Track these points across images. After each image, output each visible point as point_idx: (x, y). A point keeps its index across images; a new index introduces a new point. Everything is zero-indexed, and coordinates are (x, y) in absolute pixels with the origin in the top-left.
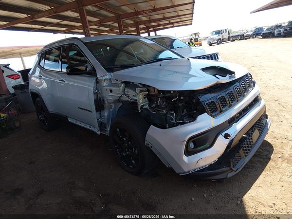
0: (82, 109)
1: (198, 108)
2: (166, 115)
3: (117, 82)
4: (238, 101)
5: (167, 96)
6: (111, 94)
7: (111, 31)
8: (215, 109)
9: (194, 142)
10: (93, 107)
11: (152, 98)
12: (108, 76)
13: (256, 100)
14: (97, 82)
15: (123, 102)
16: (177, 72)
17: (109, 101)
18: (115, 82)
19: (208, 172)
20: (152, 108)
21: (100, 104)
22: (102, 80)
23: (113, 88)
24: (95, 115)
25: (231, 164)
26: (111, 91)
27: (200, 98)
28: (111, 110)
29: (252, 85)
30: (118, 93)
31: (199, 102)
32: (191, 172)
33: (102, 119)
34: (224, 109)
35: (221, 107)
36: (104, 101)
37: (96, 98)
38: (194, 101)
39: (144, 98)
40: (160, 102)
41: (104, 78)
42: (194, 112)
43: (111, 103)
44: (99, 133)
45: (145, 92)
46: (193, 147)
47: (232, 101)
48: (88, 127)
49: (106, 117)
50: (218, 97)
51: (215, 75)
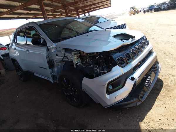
0: (41, 67)
1: (112, 62)
2: (93, 68)
3: (60, 49)
4: (138, 55)
5: (92, 56)
6: (57, 57)
7: (61, 15)
8: (123, 62)
9: (112, 85)
10: (47, 66)
11: (83, 58)
12: (54, 45)
13: (150, 53)
14: (48, 49)
15: (65, 61)
16: (97, 40)
17: (57, 62)
18: (59, 49)
19: (124, 103)
20: (83, 64)
21: (51, 64)
22: (50, 48)
23: (58, 53)
24: (49, 71)
25: (140, 97)
26: (57, 55)
27: (113, 56)
28: (59, 67)
29: (147, 43)
30: (61, 56)
31: (112, 59)
32: (112, 105)
33: (54, 73)
34: (129, 62)
35: (127, 60)
36: (53, 61)
37: (48, 60)
38: (110, 58)
39: (78, 58)
40: (88, 59)
41: (52, 47)
42: (110, 65)
43: (58, 63)
44: (53, 82)
45: (78, 54)
46: (112, 89)
47: (134, 56)
48: (46, 78)
49: (56, 72)
50: (124, 54)
51: (121, 40)
